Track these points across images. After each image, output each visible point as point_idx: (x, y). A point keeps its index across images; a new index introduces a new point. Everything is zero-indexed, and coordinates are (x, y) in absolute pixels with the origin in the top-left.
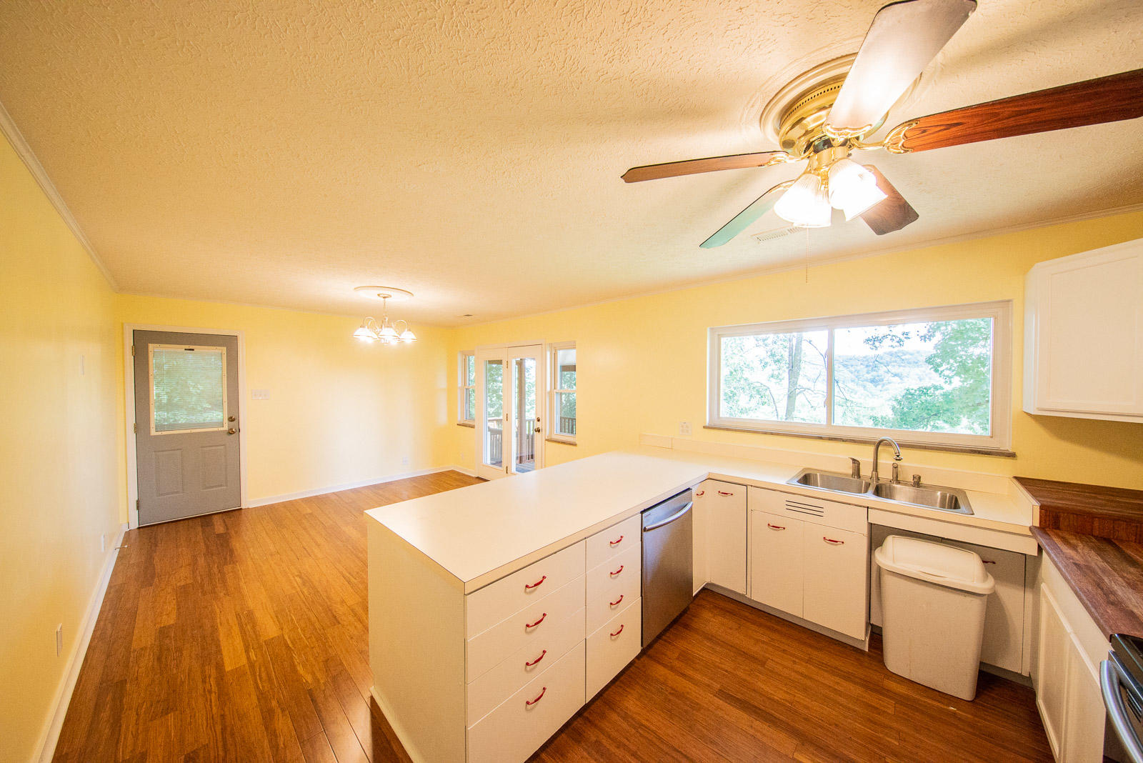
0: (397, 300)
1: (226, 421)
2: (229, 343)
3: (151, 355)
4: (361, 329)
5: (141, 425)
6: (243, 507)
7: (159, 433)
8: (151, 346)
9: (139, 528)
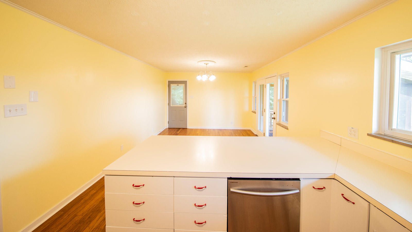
0: (211, 64)
1: (184, 104)
2: (185, 83)
3: (171, 86)
4: (198, 76)
5: (169, 104)
6: (187, 128)
7: (172, 106)
8: (171, 84)
9: (168, 128)
